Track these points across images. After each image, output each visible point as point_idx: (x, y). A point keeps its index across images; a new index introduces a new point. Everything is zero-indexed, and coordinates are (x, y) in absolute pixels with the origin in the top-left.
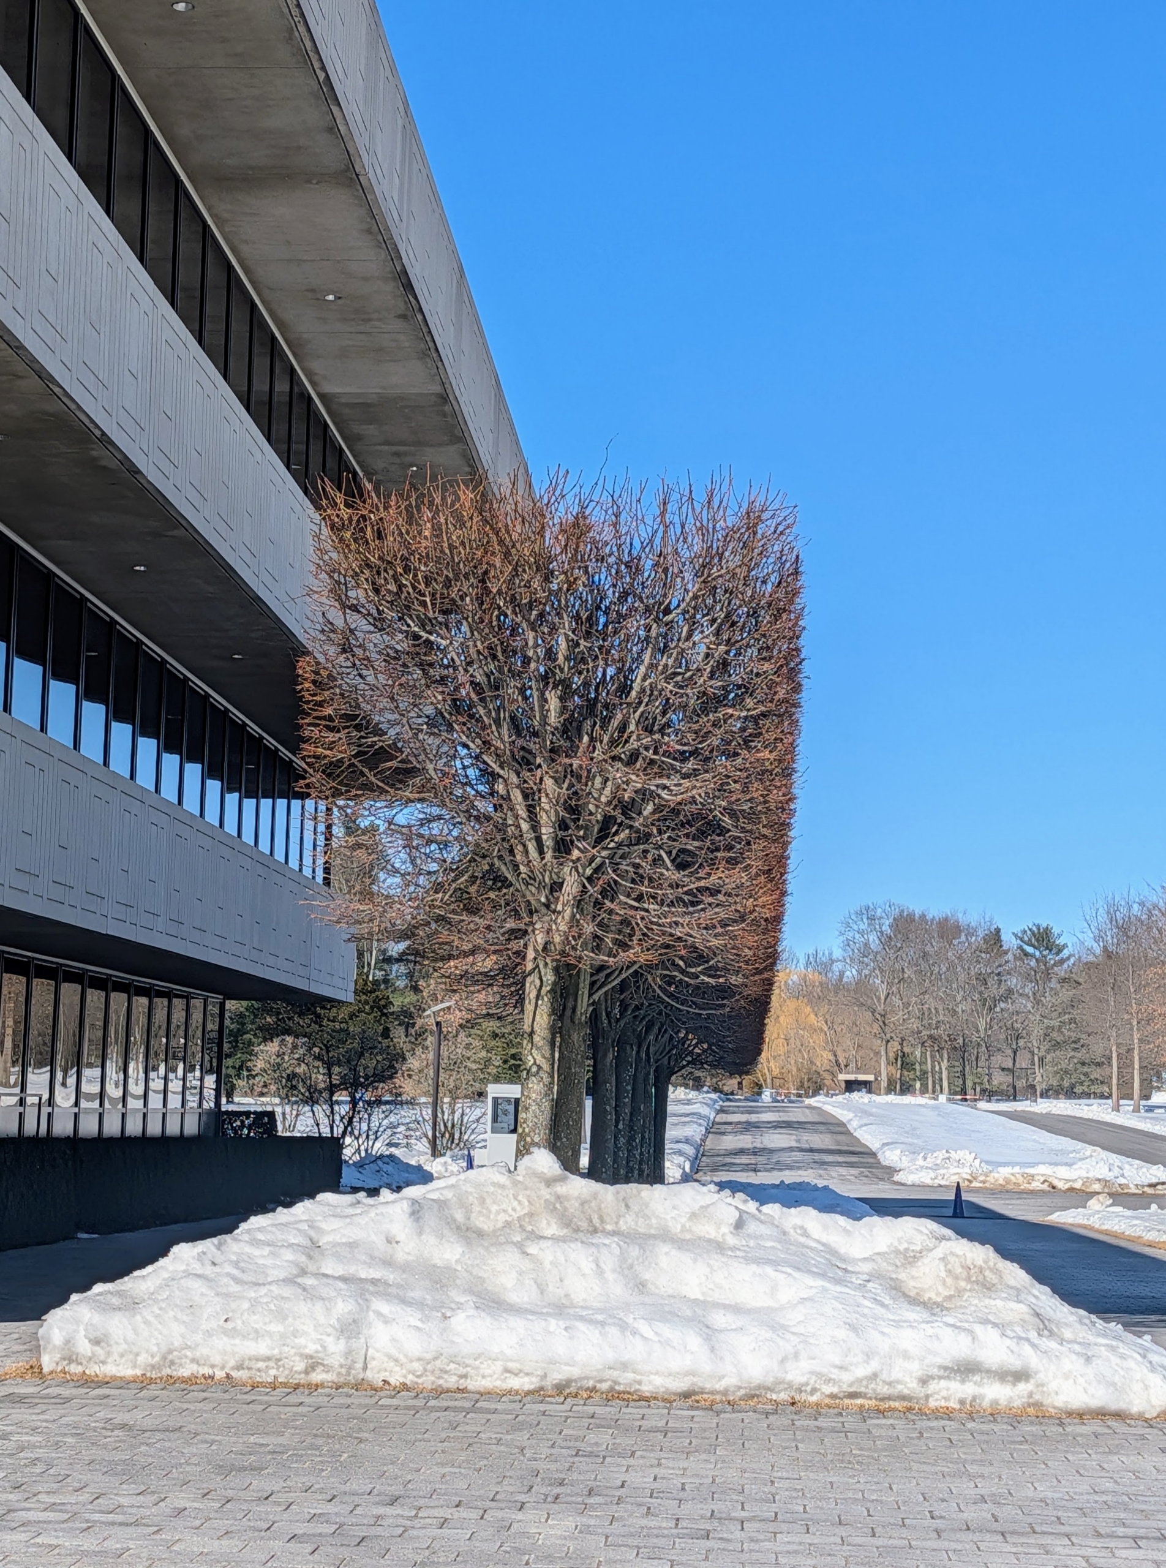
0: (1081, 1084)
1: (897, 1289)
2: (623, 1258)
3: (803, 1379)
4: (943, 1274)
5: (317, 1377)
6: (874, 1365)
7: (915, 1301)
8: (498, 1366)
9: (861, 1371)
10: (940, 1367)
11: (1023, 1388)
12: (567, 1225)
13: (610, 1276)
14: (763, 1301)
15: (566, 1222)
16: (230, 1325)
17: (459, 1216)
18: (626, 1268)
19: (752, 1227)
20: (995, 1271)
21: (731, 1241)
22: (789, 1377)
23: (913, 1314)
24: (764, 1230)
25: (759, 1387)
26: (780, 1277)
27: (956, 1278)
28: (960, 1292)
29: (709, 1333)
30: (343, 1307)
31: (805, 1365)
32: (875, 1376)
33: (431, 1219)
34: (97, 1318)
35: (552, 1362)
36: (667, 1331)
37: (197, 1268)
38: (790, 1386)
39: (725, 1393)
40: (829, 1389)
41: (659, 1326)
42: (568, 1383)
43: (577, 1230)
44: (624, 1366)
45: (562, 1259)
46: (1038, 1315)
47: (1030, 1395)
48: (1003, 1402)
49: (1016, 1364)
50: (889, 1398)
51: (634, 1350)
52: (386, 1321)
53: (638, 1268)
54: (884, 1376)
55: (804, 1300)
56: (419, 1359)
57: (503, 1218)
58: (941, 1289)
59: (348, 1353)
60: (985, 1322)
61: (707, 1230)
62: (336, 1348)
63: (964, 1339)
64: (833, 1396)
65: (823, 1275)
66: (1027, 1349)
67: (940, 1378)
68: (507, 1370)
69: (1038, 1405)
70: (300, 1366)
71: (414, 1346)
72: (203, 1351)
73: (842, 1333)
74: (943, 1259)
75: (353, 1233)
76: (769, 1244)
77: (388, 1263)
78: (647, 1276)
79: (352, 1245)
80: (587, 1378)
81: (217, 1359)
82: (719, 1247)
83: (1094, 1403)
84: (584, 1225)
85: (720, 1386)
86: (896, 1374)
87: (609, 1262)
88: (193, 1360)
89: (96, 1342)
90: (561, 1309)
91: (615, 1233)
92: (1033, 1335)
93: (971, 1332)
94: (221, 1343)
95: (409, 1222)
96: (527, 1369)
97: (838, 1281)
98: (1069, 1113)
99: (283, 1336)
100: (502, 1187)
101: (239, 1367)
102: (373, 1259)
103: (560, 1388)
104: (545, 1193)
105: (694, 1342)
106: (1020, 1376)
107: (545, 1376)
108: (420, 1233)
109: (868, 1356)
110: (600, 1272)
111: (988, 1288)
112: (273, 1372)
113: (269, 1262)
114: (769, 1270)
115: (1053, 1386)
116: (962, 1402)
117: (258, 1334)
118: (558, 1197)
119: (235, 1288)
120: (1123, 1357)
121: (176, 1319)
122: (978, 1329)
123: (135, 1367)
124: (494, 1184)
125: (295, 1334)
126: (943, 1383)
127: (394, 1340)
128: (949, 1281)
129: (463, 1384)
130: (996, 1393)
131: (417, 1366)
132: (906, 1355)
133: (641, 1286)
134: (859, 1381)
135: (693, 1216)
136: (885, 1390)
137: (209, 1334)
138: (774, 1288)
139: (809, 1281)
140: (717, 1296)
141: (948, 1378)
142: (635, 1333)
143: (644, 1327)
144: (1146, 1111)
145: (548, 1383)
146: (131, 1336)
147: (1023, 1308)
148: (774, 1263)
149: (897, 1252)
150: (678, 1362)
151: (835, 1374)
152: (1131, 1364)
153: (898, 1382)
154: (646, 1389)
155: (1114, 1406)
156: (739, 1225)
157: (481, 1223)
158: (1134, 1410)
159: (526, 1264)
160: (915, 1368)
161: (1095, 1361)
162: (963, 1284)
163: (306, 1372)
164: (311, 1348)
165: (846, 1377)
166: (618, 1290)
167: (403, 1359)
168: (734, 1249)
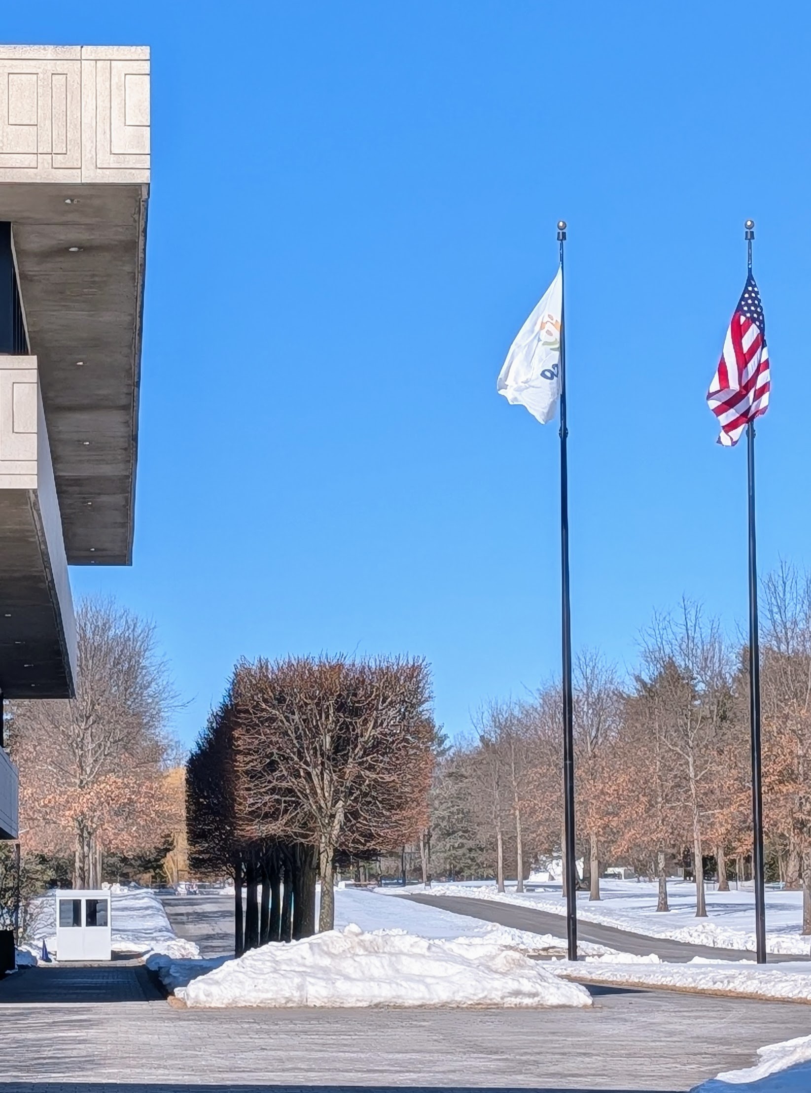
0: (469, 868)
1: (488, 968)
2: (390, 961)
3: (460, 999)
4: (505, 962)
5: (290, 1005)
6: (486, 993)
7: (496, 972)
8: (355, 999)
9: (481, 996)
10: (509, 993)
11: (536, 999)
12: (366, 950)
13: (386, 967)
14: (444, 975)
15: (366, 949)
16: (256, 988)
17: (325, 948)
18: (391, 964)
19: (433, 949)
20: (523, 960)
21: (427, 954)
22: (456, 999)
23: (497, 976)
24: (438, 950)
25: (446, 1002)
26: (448, 966)
27: (510, 964)
28: (512, 968)
29: (427, 986)
30: (297, 980)
31: (461, 994)
32: (485, 997)
33: (316, 949)
34: (207, 987)
35: (374, 996)
36: (412, 985)
37: (237, 969)
38: (456, 1001)
39: (434, 1005)
40: (470, 1002)
41: (409, 983)
42: (380, 1003)
43: (370, 952)
44: (399, 997)
45: (369, 962)
46: (539, 975)
47: (539, 1001)
48: (530, 1004)
49: (534, 991)
50: (490, 1004)
51: (402, 992)
52: (313, 984)
53: (396, 965)
54: (489, 996)
55: (458, 973)
56: (326, 997)
57: (341, 949)
58: (504, 968)
59: (301, 996)
60: (522, 977)
61: (416, 950)
62: (297, 994)
63: (516, 983)
64: (471, 1004)
65: (462, 964)
66: (537, 986)
67: (508, 997)
68: (358, 1000)
69: (542, 1005)
70: (284, 1002)
71: (324, 993)
72: (247, 998)
73: (474, 983)
74: (505, 957)
75: (290, 956)
76: (441, 955)
77: (305, 966)
78: (399, 967)
79: (290, 960)
80: (386, 1002)
81: (253, 1000)
82: (423, 956)
83: (561, 1003)
84: (372, 950)
85: (432, 1003)
86: (493, 996)
87: (386, 962)
88: (244, 1001)
89: (208, 996)
90: (372, 979)
91: (384, 953)
92: (539, 981)
93: (518, 981)
94: (254, 994)
95: (309, 951)
96: (365, 999)
97: (469, 966)
98: (462, 895)
99: (277, 991)
100: (340, 938)
101: (261, 1002)
102: (299, 965)
103: (377, 1006)
104: (356, 939)
105: (422, 988)
106: (535, 995)
107: (371, 1002)
108: (313, 954)
109: (483, 990)
110: (383, 967)
111: (521, 966)
112: (274, 1004)
113: (262, 966)
114: (444, 963)
115: (547, 998)
116: (516, 1005)
117: (267, 991)
118: (362, 941)
119: (254, 976)
120: (570, 987)
121: (237, 987)
122: (520, 979)
123: (223, 1004)
124: (337, 937)
125: (282, 990)
126: (509, 999)
127: (317, 991)
128: (507, 965)
129: (342, 1005)
130: (527, 1001)
131: (326, 1000)
132: (496, 989)
133: (397, 971)
134: (480, 999)
135: (412, 946)
136: (489, 1002)
137: (249, 991)
138: (446, 969)
139: (458, 966)
140: (425, 973)
141: (511, 997)
142: (401, 985)
143: (403, 983)
144: (528, 890)
145: (372, 1004)
146: (220, 993)
147: (535, 972)
148: (446, 961)
149: (486, 956)
150: (417, 995)
151: (472, 997)
152: (572, 990)
153: (494, 998)
154: (406, 1005)
155: (568, 1004)
156: (429, 948)
157: (333, 951)
158: (575, 1005)
159: (356, 964)
160: (500, 994)
161: (561, 989)
162: (512, 966)
163: (286, 1003)
164: (287, 995)
165: (476, 998)
166: (390, 972)
167: (320, 998)
168: (429, 957)
